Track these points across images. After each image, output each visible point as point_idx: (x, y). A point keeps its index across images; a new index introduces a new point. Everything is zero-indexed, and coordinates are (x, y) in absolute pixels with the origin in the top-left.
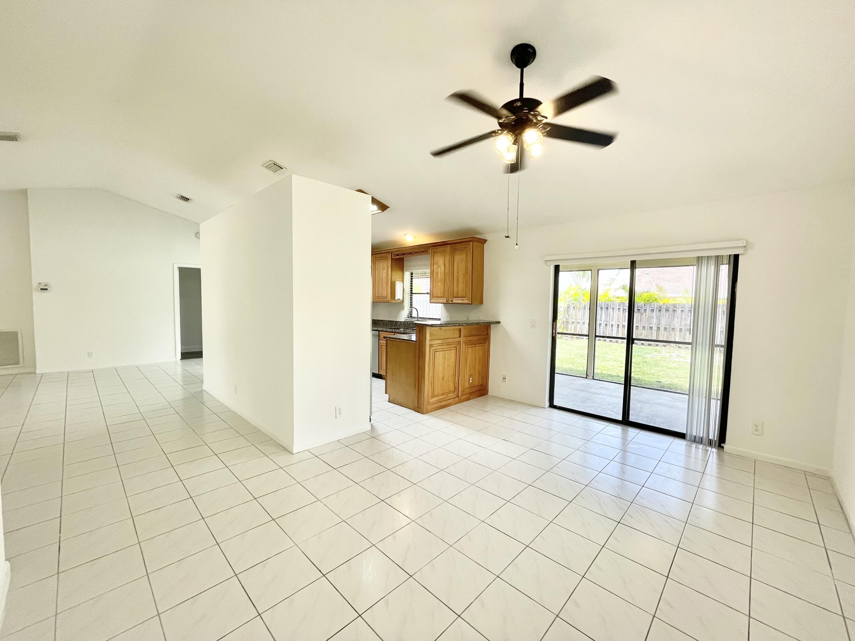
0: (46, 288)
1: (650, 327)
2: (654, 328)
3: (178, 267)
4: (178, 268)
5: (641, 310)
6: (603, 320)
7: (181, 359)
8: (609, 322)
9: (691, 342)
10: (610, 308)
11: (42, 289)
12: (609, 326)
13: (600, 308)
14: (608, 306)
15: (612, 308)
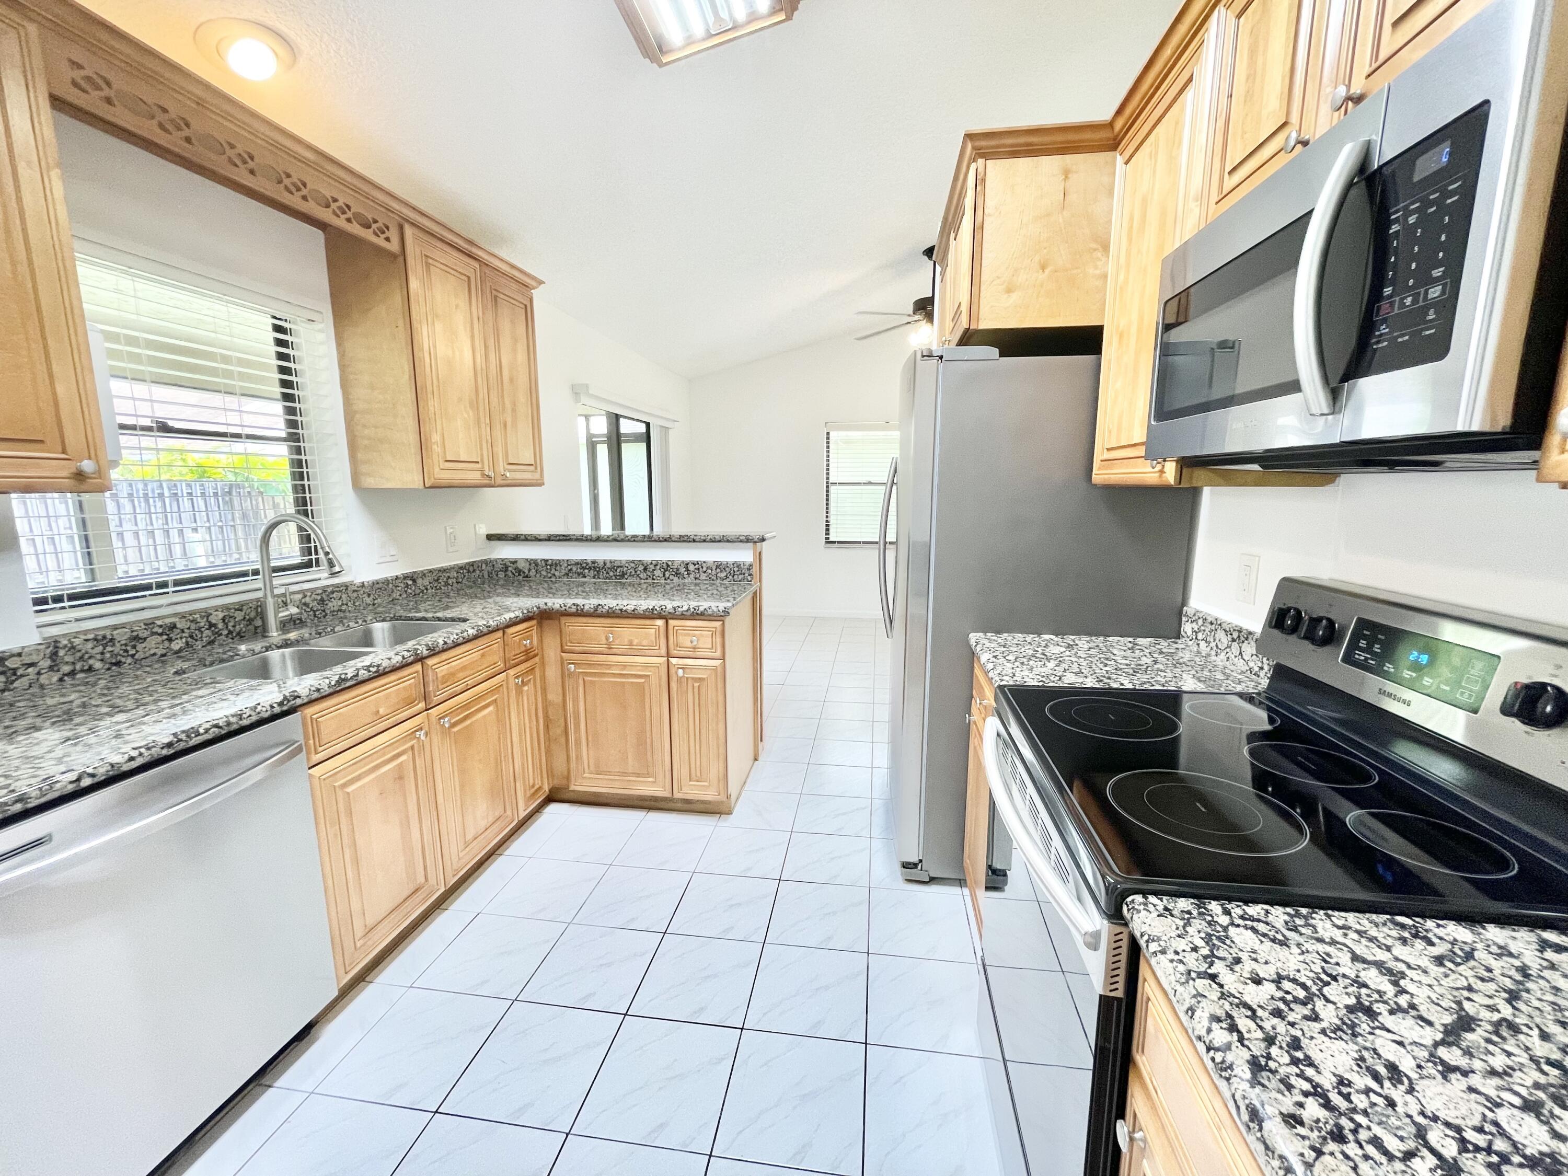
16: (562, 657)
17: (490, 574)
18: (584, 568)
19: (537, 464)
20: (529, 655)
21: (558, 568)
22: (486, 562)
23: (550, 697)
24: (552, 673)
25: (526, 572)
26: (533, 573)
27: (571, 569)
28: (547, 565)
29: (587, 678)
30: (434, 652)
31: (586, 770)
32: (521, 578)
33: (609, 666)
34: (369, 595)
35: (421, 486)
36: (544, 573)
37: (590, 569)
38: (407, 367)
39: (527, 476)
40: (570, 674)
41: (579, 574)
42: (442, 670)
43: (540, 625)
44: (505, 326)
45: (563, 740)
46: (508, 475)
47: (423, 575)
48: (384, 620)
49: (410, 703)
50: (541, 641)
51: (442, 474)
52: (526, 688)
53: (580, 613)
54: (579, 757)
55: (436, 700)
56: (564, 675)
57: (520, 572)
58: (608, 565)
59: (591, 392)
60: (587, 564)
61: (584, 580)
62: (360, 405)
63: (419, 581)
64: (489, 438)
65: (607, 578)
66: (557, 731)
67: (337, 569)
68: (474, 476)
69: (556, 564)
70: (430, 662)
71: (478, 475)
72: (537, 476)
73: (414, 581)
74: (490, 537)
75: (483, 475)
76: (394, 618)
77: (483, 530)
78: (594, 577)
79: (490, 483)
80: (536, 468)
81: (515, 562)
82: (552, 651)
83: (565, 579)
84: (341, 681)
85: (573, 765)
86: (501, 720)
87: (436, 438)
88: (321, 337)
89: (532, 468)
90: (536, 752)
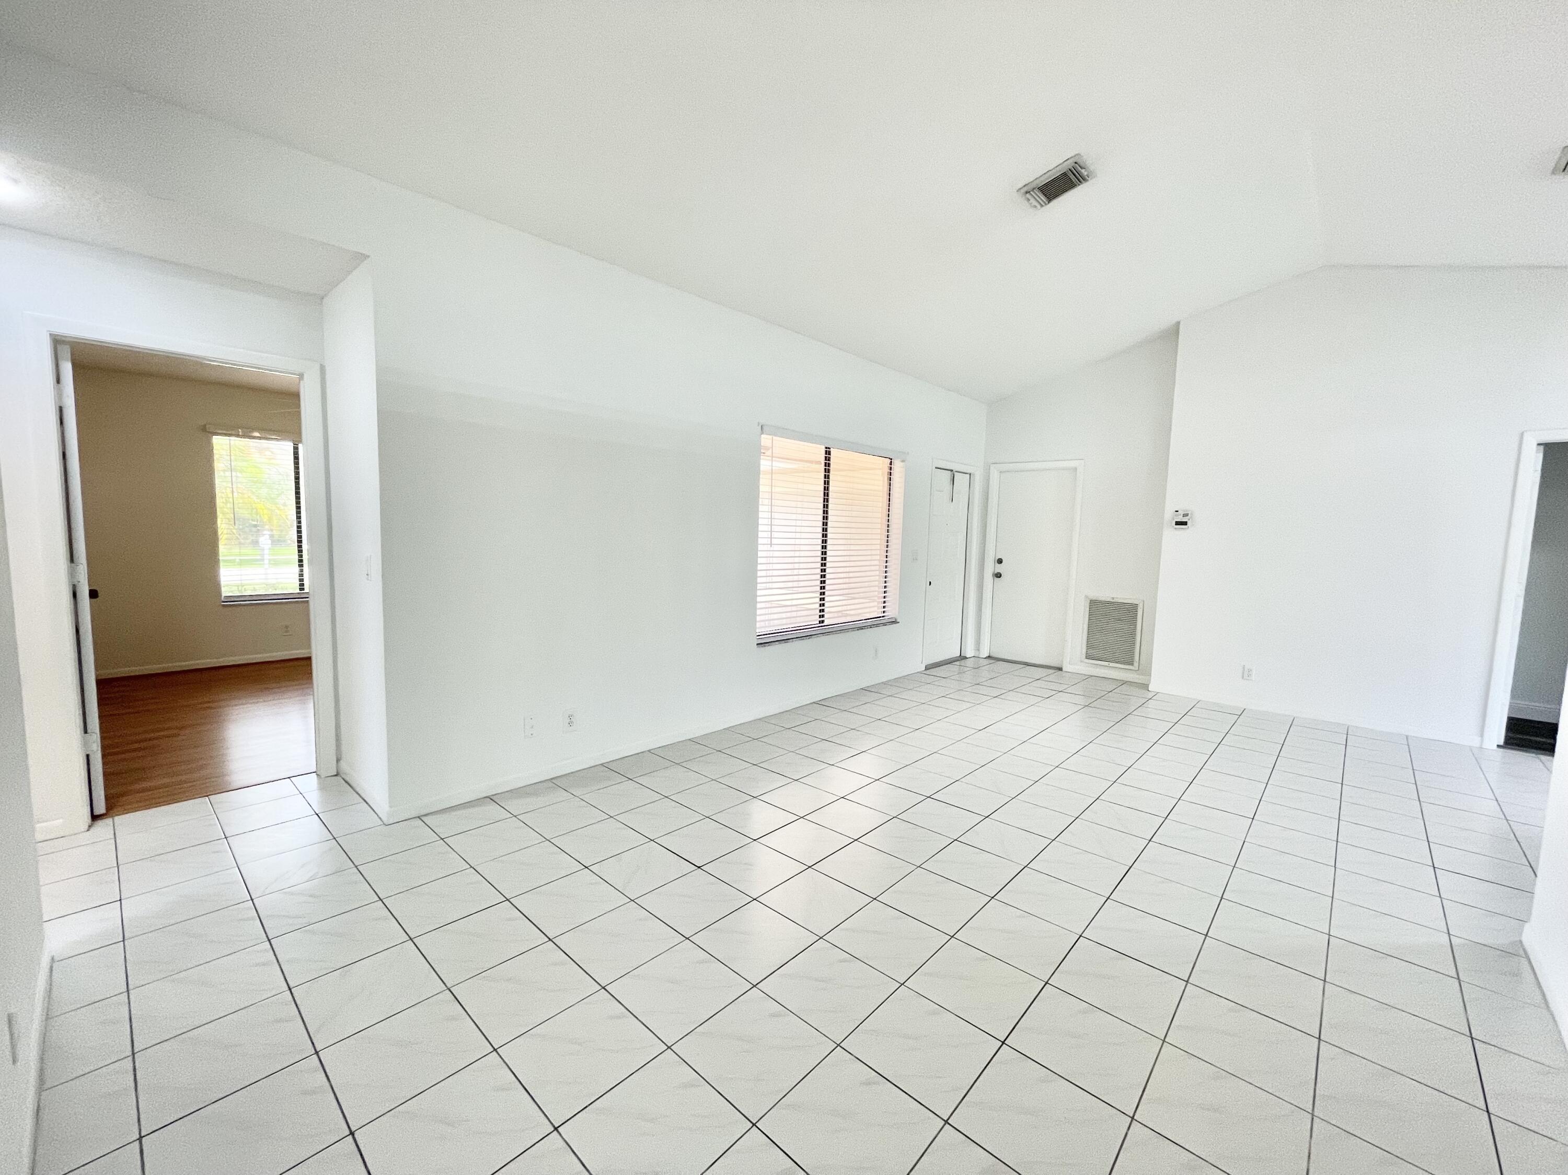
0: (1184, 520)
3: (1539, 444)
4: (1542, 448)
7: (1502, 742)
11: (1178, 523)
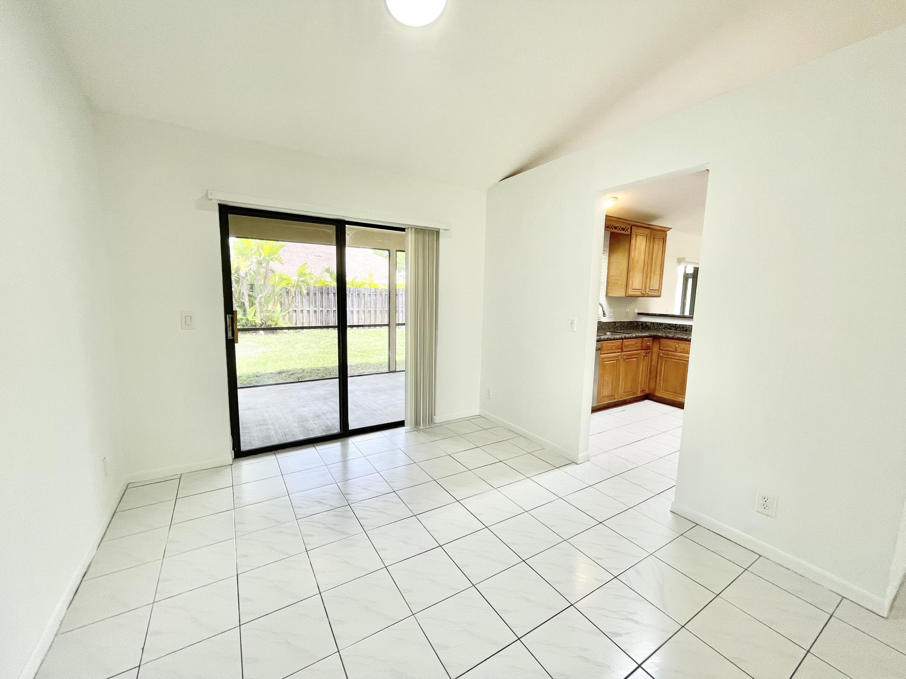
1: (369, 311)
2: (372, 312)
5: (360, 294)
6: (324, 306)
8: (331, 308)
9: (404, 322)
10: (331, 293)
12: (331, 312)
13: (320, 293)
14: (329, 291)
15: (333, 293)
16: (659, 352)
17: (636, 326)
18: (671, 327)
19: (659, 290)
20: (648, 348)
21: (661, 326)
22: (636, 322)
23: (653, 364)
24: (655, 356)
25: (649, 326)
26: (652, 327)
27: (666, 327)
28: (657, 324)
29: (666, 359)
30: (625, 338)
31: (661, 389)
32: (647, 328)
33: (675, 356)
34: (605, 326)
35: (625, 296)
36: (656, 327)
37: (673, 327)
38: (626, 264)
39: (656, 294)
40: (661, 357)
41: (669, 328)
42: (626, 343)
43: (653, 340)
44: (656, 246)
45: (655, 378)
46: (649, 293)
47: (618, 322)
48: (609, 332)
49: (619, 349)
50: (652, 345)
51: (630, 293)
52: (646, 358)
53: (667, 338)
54: (660, 384)
55: (624, 350)
56: (659, 357)
57: (647, 326)
58: (681, 326)
59: (686, 261)
60: (673, 325)
61: (671, 331)
62: (611, 274)
63: (617, 324)
64: (645, 282)
65: (680, 331)
66: (653, 375)
67: (605, 315)
68: (639, 293)
69: (661, 324)
70: (624, 340)
71: (640, 293)
72: (659, 294)
73: (615, 324)
74: (639, 314)
75: (641, 293)
76: (611, 332)
77: (637, 311)
78: (675, 330)
79: (643, 296)
80: (659, 291)
81: (646, 323)
82: (655, 349)
83: (664, 330)
84: (608, 338)
85: (657, 387)
86: (638, 363)
87: (631, 283)
88: (606, 257)
89: (658, 291)
90: (646, 379)
